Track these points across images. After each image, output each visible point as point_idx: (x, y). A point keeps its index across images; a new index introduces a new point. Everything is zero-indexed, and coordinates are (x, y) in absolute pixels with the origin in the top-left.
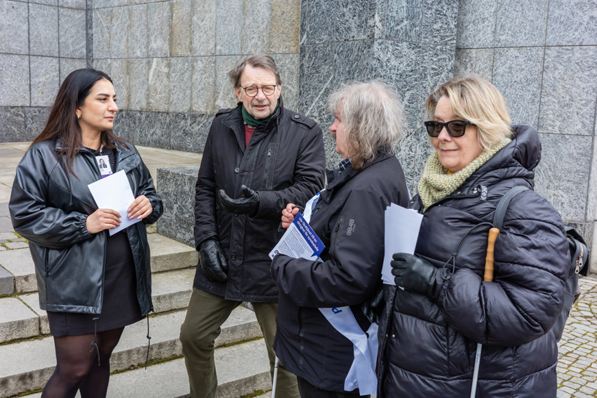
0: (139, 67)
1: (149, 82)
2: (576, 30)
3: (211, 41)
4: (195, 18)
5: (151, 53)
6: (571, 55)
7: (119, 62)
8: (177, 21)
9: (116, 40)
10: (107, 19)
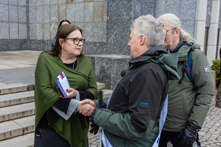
0: (47, 26)
1: (51, 31)
2: (188, 16)
3: (73, 18)
4: (67, 10)
5: (51, 22)
6: (186, 23)
7: (39, 24)
8: (61, 11)
9: (38, 17)
10: (35, 10)
